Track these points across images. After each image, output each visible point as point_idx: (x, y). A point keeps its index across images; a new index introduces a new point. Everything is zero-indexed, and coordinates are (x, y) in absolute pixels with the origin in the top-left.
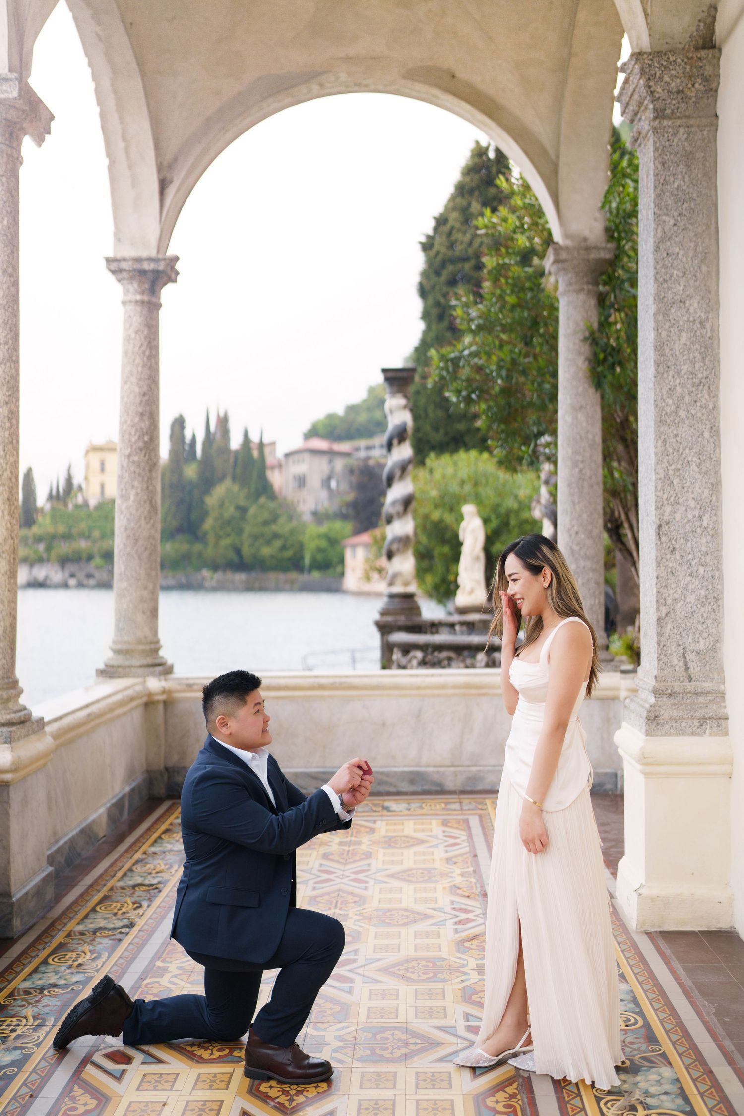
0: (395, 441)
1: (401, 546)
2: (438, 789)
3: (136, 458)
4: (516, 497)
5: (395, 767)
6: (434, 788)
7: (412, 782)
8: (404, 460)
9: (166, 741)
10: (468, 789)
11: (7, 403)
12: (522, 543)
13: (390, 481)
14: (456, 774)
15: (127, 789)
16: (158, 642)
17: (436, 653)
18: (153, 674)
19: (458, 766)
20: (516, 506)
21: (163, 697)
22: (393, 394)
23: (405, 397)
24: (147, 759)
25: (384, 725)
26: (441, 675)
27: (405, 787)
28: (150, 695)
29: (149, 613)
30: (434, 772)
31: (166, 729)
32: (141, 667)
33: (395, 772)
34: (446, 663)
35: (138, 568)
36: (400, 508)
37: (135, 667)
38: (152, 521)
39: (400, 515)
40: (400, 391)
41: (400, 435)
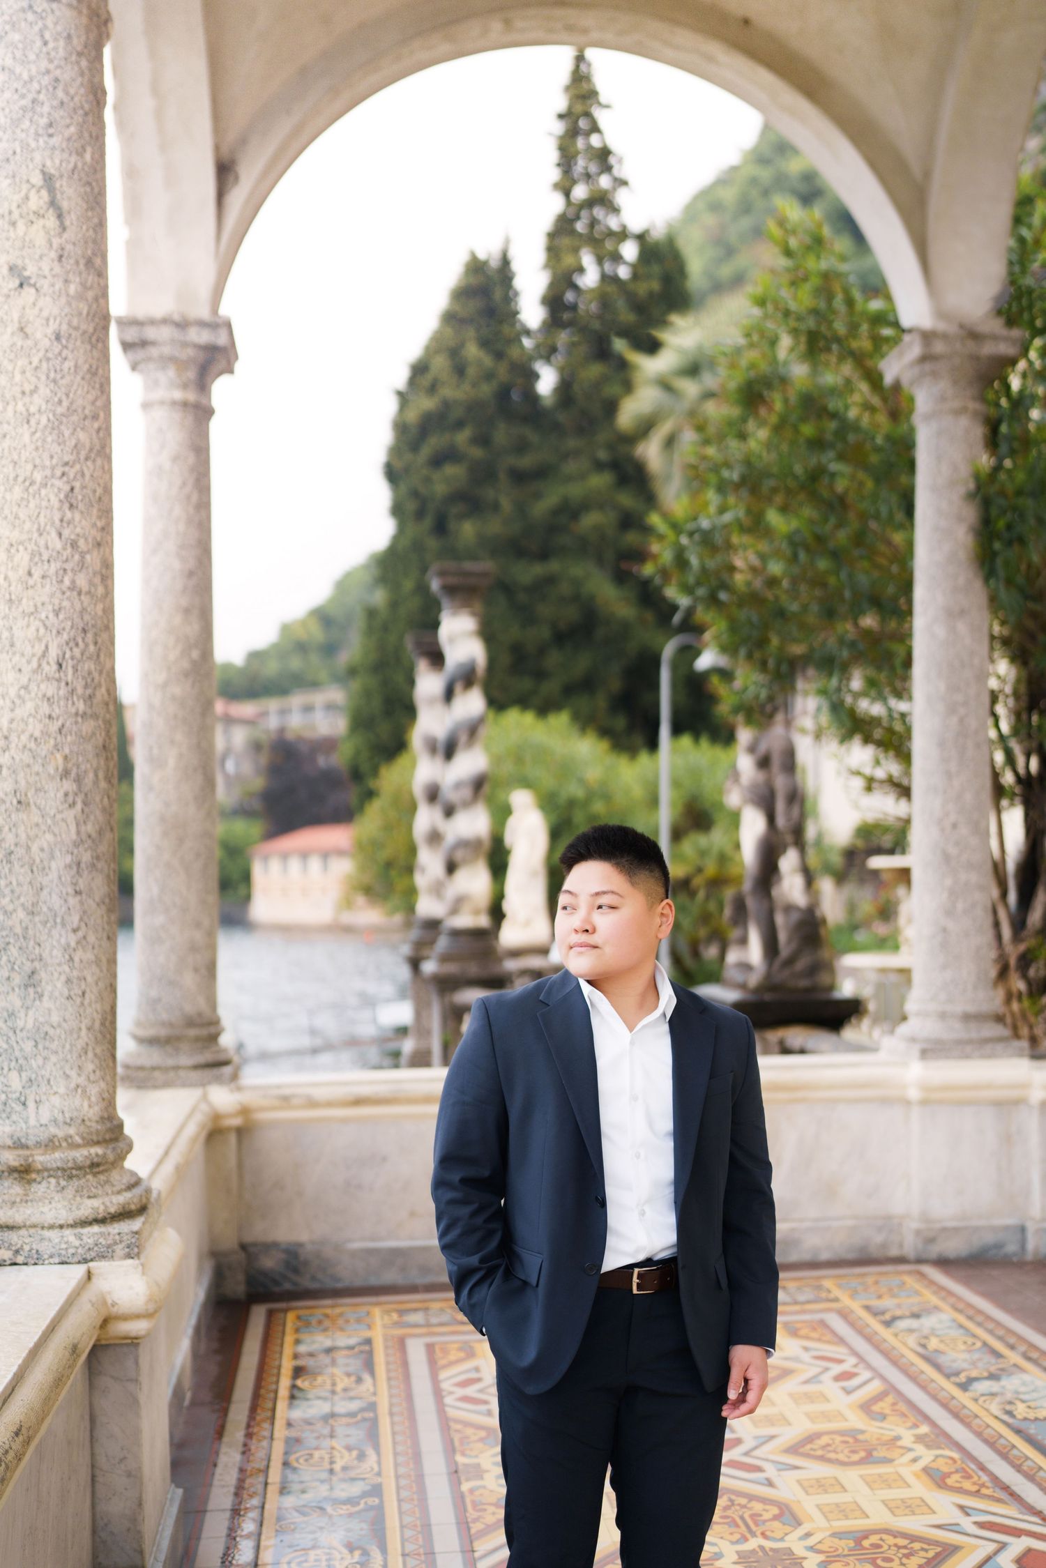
0: (458, 688)
1: (468, 853)
8: (473, 716)
9: (241, 1195)
11: (99, 544)
13: (449, 750)
16: (217, 1023)
18: (218, 1080)
21: (237, 1122)
22: (455, 611)
23: (474, 617)
24: (210, 1231)
28: (217, 1117)
31: (241, 1177)
32: (195, 1067)
36: (467, 793)
39: (467, 804)
40: (466, 607)
41: (466, 678)
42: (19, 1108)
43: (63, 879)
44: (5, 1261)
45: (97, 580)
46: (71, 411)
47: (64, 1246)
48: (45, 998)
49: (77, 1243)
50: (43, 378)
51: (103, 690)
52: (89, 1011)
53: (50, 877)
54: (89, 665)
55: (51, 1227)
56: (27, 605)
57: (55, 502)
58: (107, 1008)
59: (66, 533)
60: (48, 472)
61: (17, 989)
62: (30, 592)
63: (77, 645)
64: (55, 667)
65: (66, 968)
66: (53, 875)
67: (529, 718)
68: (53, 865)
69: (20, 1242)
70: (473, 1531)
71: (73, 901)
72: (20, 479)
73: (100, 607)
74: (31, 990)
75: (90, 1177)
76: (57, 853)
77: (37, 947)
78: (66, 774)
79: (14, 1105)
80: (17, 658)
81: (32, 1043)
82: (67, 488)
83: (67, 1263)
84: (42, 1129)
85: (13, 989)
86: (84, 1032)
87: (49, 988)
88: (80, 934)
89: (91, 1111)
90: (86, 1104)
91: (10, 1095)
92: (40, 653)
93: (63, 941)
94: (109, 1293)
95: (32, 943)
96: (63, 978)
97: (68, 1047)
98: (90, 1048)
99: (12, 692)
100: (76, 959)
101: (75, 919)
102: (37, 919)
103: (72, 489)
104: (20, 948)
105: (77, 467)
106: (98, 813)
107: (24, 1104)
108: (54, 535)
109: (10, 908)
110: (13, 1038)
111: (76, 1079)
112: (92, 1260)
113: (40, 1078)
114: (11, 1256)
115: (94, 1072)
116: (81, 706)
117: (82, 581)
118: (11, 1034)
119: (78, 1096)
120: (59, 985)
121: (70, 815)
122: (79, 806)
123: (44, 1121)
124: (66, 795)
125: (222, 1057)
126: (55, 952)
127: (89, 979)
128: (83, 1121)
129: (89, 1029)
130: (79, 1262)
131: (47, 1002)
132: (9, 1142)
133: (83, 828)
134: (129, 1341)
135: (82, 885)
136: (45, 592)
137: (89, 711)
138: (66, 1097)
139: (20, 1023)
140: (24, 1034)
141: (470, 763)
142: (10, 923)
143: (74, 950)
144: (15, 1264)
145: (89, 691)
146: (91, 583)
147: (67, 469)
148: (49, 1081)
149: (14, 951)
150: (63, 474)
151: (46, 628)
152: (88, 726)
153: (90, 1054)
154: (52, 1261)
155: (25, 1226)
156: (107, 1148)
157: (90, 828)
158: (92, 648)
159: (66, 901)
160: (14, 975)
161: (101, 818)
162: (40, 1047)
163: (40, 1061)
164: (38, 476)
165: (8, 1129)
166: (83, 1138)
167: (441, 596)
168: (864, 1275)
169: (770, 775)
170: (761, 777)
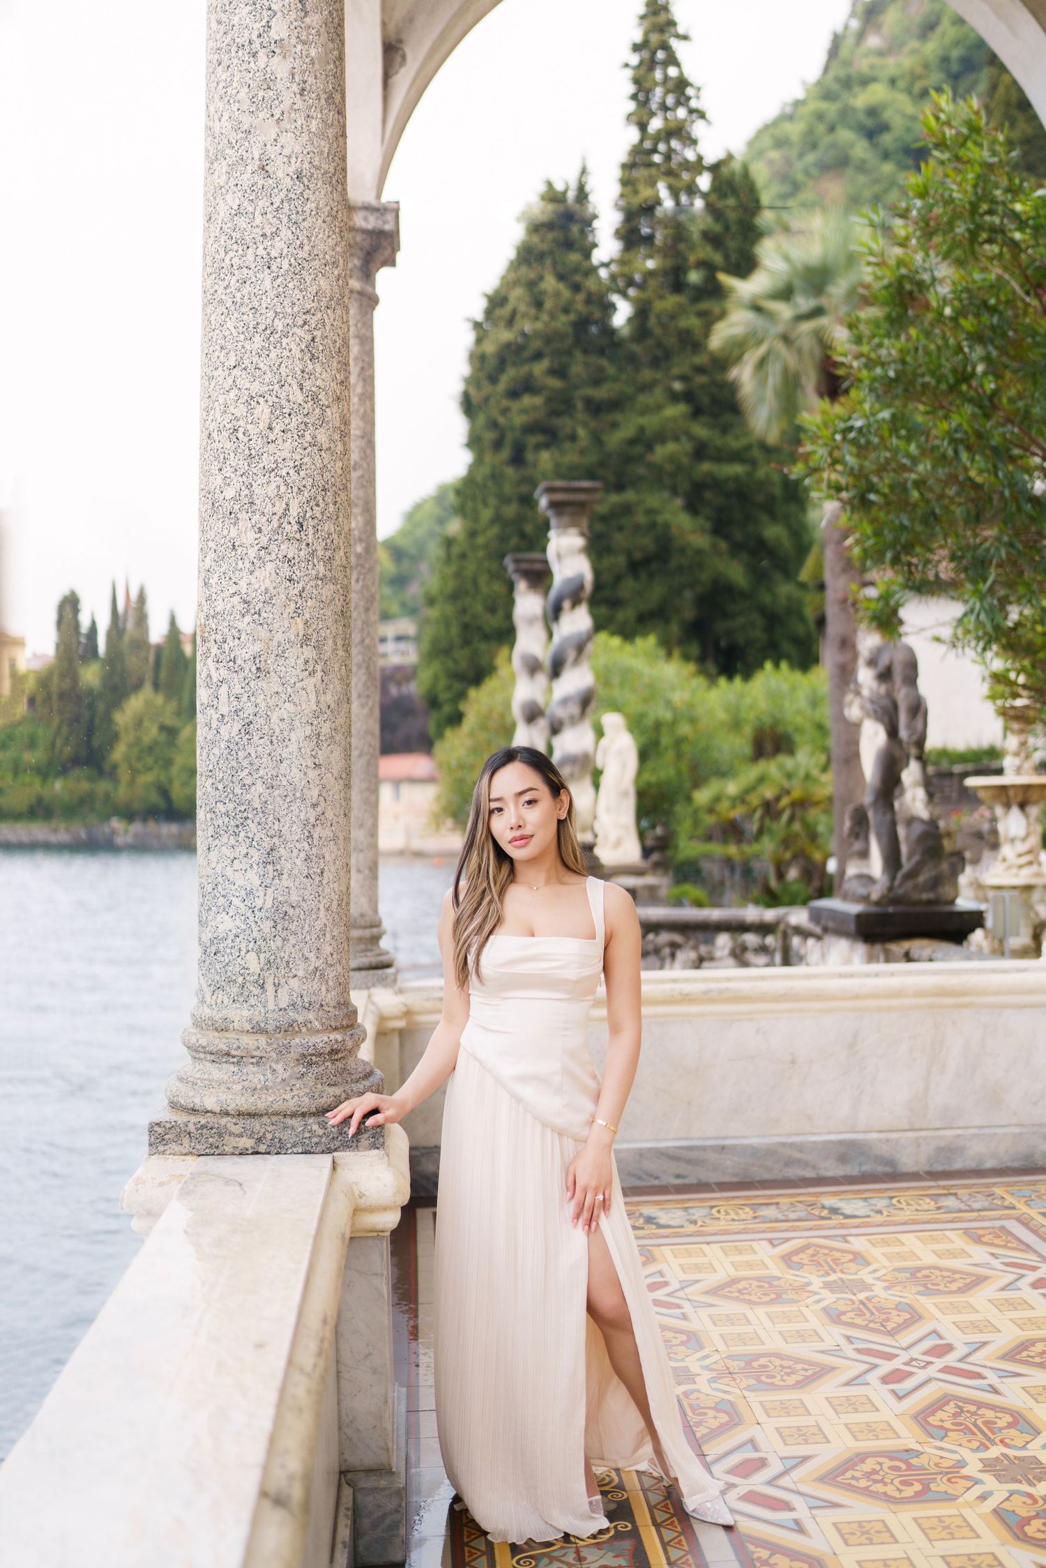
1: (577, 769)
2: (888, 1169)
4: (668, 703)
5: (814, 1134)
6: (881, 1169)
7: (843, 1159)
8: (579, 634)
10: (939, 1168)
13: (556, 668)
14: (918, 1145)
16: (379, 925)
17: (651, 936)
19: (921, 1130)
20: (668, 716)
21: (401, 1024)
22: (564, 527)
23: (582, 534)
25: (793, 1062)
26: (892, 974)
27: (831, 1169)
28: (383, 1019)
30: (880, 1141)
33: (814, 1142)
34: (667, 951)
36: (574, 709)
39: (574, 721)
40: (574, 524)
41: (575, 595)
42: (257, 991)
43: (303, 751)
44: (247, 1149)
45: (337, 437)
46: (313, 256)
47: (307, 1135)
48: (285, 877)
49: (321, 1132)
50: (285, 220)
51: (342, 553)
52: (327, 890)
53: (290, 749)
54: (329, 526)
55: (294, 1115)
56: (267, 461)
57: (296, 352)
58: (343, 888)
59: (307, 384)
60: (289, 321)
61: (255, 867)
62: (272, 446)
63: (318, 505)
64: (296, 527)
65: (305, 844)
66: (293, 747)
67: (616, 641)
68: (293, 736)
69: (263, 1130)
70: (698, 1435)
71: (312, 774)
72: (262, 327)
73: (339, 464)
74: (270, 867)
75: (328, 1064)
76: (297, 723)
77: (277, 823)
78: (306, 640)
79: (252, 988)
80: (256, 517)
81: (270, 924)
82: (310, 338)
83: (310, 1153)
84: (281, 1013)
85: (251, 866)
86: (322, 913)
87: (288, 865)
88: (319, 809)
89: (329, 996)
90: (323, 988)
91: (248, 978)
92: (280, 511)
93: (302, 817)
94: (356, 1184)
95: (271, 818)
96: (303, 855)
97: (307, 928)
98: (328, 929)
99: (252, 553)
100: (316, 836)
101: (315, 792)
102: (276, 793)
103: (313, 340)
104: (259, 824)
105: (319, 315)
106: (337, 682)
107: (262, 988)
108: (295, 387)
109: (249, 781)
110: (252, 918)
111: (315, 962)
112: (336, 1150)
113: (279, 960)
114: (253, 1145)
115: (332, 955)
116: (321, 568)
117: (322, 437)
118: (249, 914)
119: (316, 980)
120: (298, 862)
121: (310, 683)
122: (319, 674)
123: (282, 1005)
124: (306, 662)
125: (384, 958)
126: (295, 827)
127: (327, 856)
128: (322, 1005)
129: (327, 910)
130: (323, 1152)
131: (286, 881)
132: (248, 1027)
133: (322, 698)
134: (375, 1234)
135: (321, 758)
136: (285, 448)
137: (329, 574)
138: (304, 980)
139: (259, 903)
140: (262, 914)
141: (576, 680)
142: (249, 797)
143: (314, 826)
144: (257, 1153)
145: (328, 554)
146: (332, 440)
147: (308, 317)
148: (288, 962)
149: (253, 827)
150: (305, 323)
151: (287, 485)
152: (327, 591)
153: (328, 937)
154: (295, 1150)
155: (267, 1114)
156: (345, 1034)
157: (329, 698)
158: (331, 508)
159: (305, 774)
160: (252, 851)
161: (339, 688)
162: (279, 927)
163: (279, 942)
164: (279, 325)
165: (245, 1013)
166: (323, 1024)
167: (550, 513)
168: (1034, 1183)
169: (893, 687)
170: (883, 689)
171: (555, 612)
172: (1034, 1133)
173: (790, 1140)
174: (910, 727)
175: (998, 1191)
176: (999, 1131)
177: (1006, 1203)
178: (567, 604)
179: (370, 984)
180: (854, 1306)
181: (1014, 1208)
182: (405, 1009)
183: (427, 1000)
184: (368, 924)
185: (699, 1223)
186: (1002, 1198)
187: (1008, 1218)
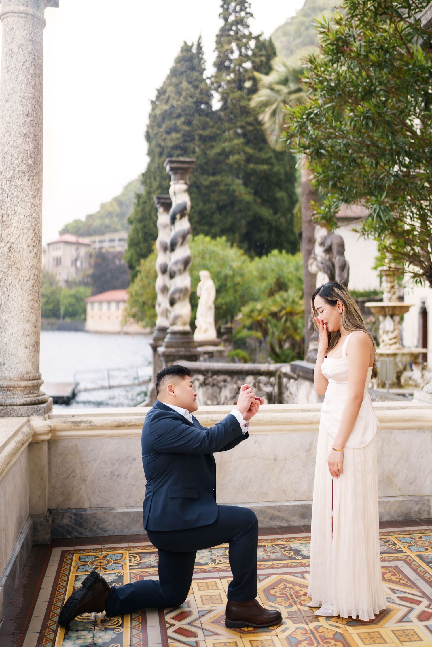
1: (181, 295)
3: (19, 182)
4: (231, 267)
5: (286, 501)
8: (184, 230)
9: (49, 481)
12: (322, 288)
13: (173, 247)
15: (18, 548)
16: (39, 378)
18: (37, 413)
20: (231, 273)
21: (47, 437)
22: (177, 180)
23: (186, 182)
24: (30, 502)
25: (275, 460)
27: (297, 521)
28: (35, 435)
29: (31, 347)
31: (50, 470)
32: (24, 405)
33: (287, 506)
35: (20, 299)
36: (181, 266)
37: (17, 405)
38: (35, 251)
39: (181, 272)
40: (182, 179)
41: (182, 212)
67: (208, 239)
125: (41, 399)
141: (182, 253)
167: (170, 173)
168: (411, 532)
169: (332, 256)
170: (327, 257)
171: (173, 220)
172: (410, 501)
173: (273, 505)
174: (341, 276)
175: (392, 538)
176: (391, 499)
177: (397, 548)
178: (178, 216)
179: (30, 414)
180: (307, 636)
181: (401, 552)
182: (49, 429)
183: (64, 423)
184: (31, 378)
185: (217, 561)
186: (395, 543)
187: (399, 559)
